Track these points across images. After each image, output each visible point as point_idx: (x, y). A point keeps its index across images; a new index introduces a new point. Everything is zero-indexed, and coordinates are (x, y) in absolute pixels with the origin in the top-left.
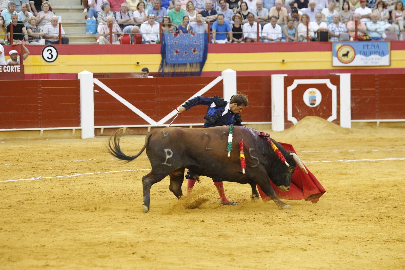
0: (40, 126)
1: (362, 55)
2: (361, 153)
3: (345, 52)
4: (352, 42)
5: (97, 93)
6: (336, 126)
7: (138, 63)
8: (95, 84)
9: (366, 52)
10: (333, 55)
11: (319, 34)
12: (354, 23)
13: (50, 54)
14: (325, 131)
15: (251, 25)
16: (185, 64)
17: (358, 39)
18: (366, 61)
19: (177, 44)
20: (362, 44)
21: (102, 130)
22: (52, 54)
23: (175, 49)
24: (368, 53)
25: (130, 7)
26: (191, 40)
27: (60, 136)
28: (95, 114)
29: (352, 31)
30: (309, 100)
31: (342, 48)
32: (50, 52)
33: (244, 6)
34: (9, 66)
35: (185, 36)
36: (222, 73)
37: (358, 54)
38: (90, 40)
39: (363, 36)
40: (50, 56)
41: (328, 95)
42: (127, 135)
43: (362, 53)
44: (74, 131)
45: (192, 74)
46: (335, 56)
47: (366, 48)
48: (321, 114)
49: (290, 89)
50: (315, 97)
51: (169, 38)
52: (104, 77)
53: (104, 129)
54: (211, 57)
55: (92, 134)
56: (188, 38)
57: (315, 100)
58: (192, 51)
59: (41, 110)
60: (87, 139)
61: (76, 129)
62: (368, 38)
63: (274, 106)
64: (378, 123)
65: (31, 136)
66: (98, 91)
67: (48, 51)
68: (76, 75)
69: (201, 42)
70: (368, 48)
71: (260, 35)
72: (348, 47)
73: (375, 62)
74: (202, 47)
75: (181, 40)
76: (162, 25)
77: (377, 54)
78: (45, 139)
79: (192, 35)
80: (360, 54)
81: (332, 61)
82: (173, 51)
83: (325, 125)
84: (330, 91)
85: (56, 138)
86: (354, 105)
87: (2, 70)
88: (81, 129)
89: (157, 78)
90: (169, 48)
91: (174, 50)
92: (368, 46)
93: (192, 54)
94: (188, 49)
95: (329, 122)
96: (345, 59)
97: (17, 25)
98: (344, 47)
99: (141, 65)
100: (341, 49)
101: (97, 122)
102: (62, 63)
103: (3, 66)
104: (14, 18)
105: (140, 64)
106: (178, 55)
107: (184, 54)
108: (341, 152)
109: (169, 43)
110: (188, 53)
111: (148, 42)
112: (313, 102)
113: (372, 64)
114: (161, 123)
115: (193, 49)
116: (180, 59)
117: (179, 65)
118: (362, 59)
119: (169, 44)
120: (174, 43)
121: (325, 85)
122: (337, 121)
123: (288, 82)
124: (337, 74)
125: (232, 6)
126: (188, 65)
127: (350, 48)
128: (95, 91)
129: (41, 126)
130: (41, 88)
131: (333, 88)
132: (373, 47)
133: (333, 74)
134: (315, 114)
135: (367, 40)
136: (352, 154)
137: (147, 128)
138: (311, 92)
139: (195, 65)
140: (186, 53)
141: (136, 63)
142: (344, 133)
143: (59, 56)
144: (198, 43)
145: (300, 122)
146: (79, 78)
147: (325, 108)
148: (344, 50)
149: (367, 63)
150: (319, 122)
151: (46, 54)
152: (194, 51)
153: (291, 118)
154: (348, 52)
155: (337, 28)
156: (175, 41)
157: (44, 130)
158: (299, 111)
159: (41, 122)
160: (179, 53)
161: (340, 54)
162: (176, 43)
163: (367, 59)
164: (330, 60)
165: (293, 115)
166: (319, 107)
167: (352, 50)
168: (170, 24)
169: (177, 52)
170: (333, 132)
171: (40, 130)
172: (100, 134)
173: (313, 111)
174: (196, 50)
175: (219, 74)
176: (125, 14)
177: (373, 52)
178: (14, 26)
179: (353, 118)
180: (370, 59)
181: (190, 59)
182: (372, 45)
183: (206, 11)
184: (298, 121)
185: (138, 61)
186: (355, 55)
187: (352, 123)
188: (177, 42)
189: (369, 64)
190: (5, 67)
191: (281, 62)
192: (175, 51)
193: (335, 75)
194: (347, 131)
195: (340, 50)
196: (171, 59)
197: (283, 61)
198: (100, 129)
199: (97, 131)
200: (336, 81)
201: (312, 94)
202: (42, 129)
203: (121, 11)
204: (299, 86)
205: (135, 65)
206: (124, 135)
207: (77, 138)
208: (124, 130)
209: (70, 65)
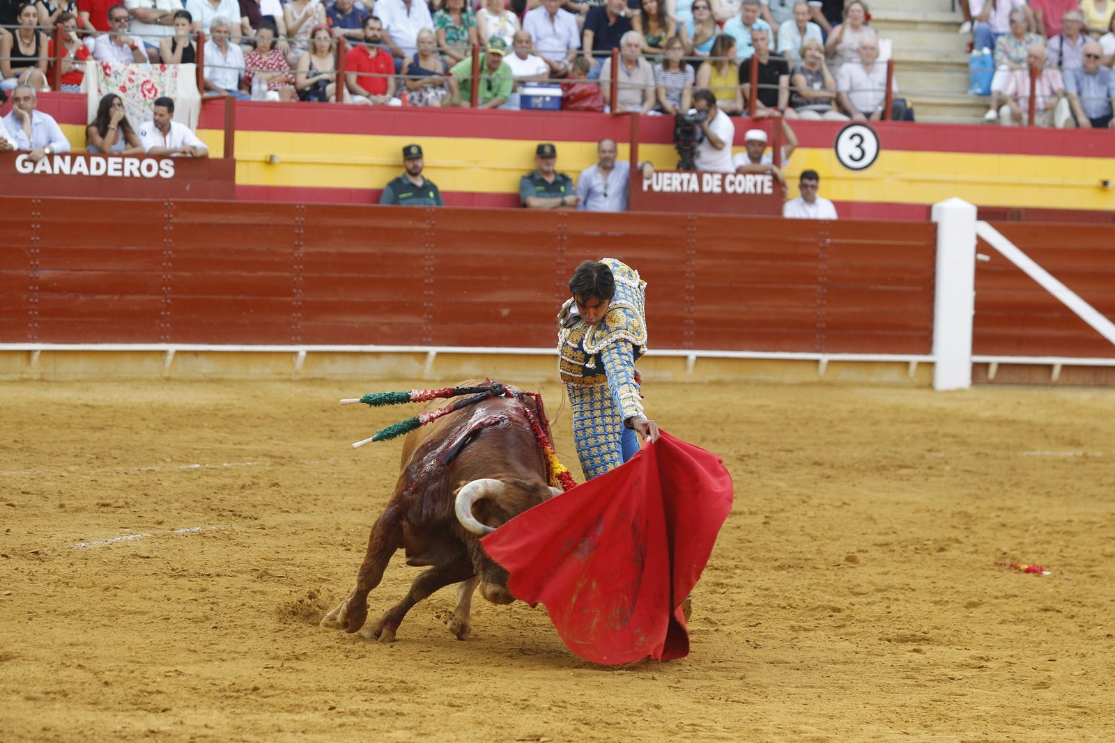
0: (817, 347)
5: (983, 262)
7: (1105, 183)
8: (979, 238)
13: (859, 146)
21: (993, 371)
22: (864, 146)
25: (1091, 21)
27: (874, 379)
28: (978, 320)
32: (857, 140)
34: (740, 177)
38: (973, 111)
40: (857, 154)
42: (1063, 385)
44: (913, 368)
52: (1005, 219)
53: (1001, 365)
55: (963, 378)
59: (824, 302)
60: (948, 392)
61: (920, 364)
65: (791, 375)
66: (986, 258)
67: (852, 137)
68: (928, 209)
78: (830, 385)
85: (862, 385)
87: (723, 186)
88: (931, 365)
97: (770, 62)
99: (1113, 188)
101: (980, 343)
102: (891, 173)
103: (724, 175)
105: (1111, 185)
128: (982, 257)
129: (823, 348)
130: (828, 241)
141: (1101, 184)
143: (883, 152)
146: (934, 218)
151: (847, 146)
157: (830, 361)
159: (824, 337)
171: (817, 362)
172: (987, 379)
176: (1075, 43)
178: (760, 65)
185: (1105, 177)
190: (730, 178)
198: (987, 364)
199: (978, 370)
202: (824, 358)
203: (1064, 35)
205: (1098, 188)
206: (1055, 385)
207: (920, 387)
208: (1056, 372)
209: (912, 181)
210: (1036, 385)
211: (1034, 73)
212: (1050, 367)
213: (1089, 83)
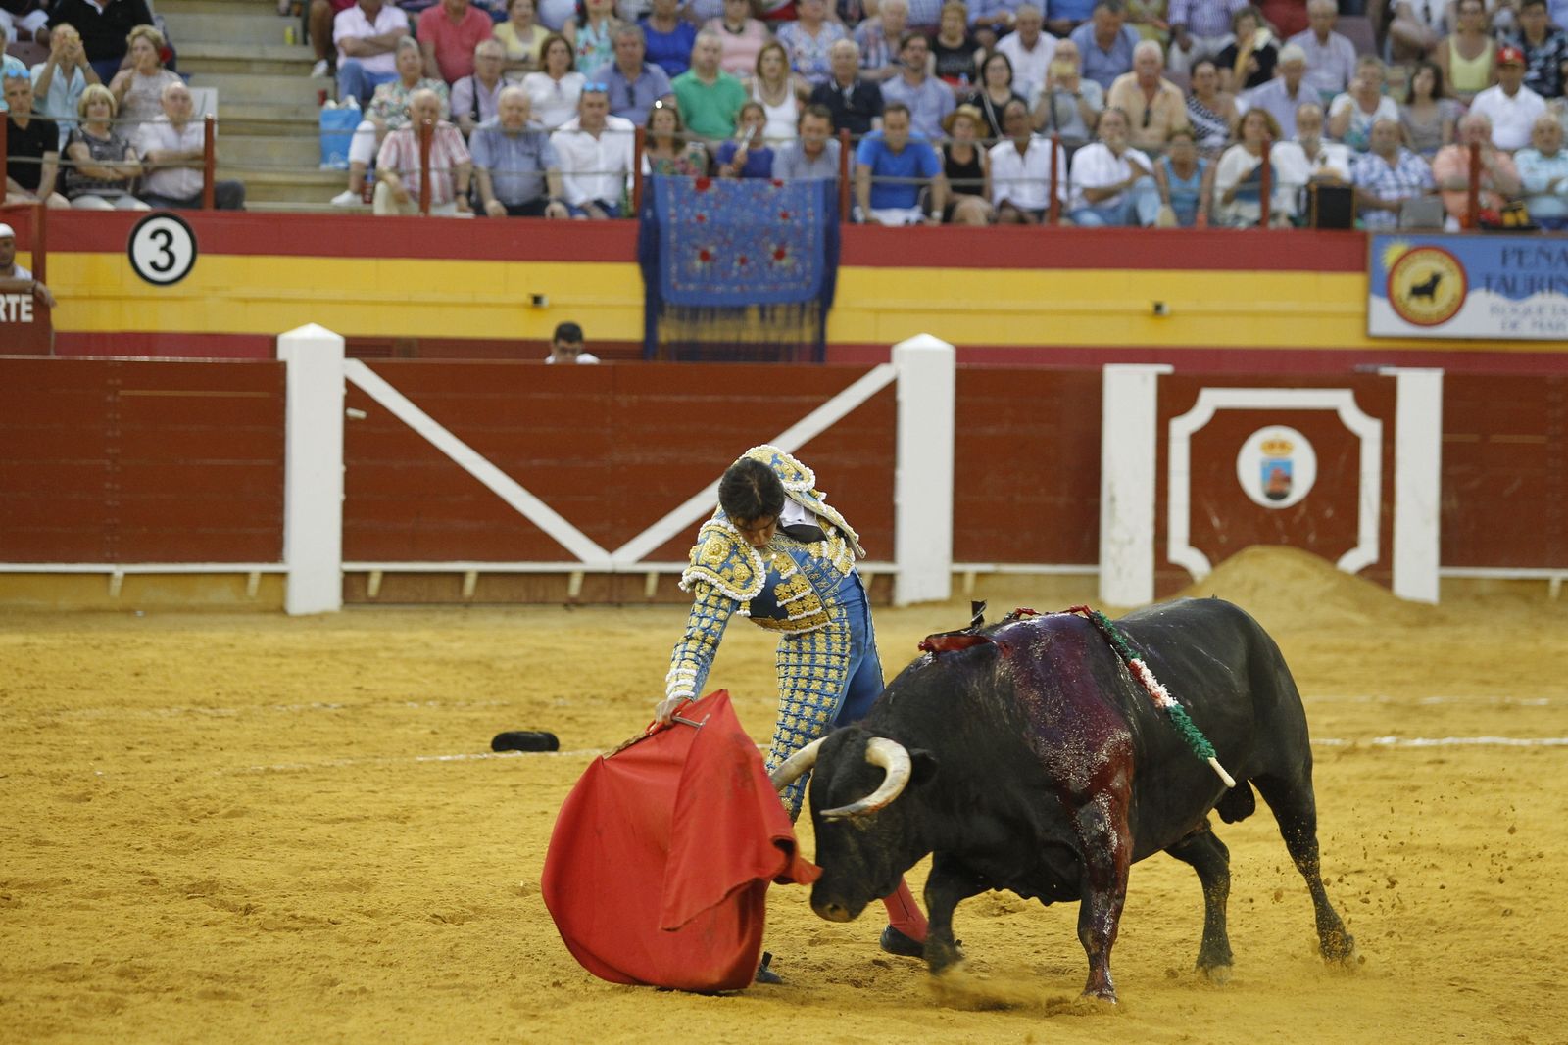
0: (108, 555)
1: (1497, 290)
2: (1476, 711)
3: (1423, 278)
4: (1451, 236)
5: (357, 421)
6: (1374, 591)
7: (537, 300)
8: (349, 385)
9: (1514, 280)
10: (1371, 289)
11: (1315, 198)
12: (1467, 153)
13: (165, 248)
14: (1325, 612)
15: (1022, 149)
16: (738, 311)
17: (1479, 222)
18: (1514, 318)
19: (706, 223)
20: (1497, 243)
21: (375, 582)
22: (173, 248)
23: (696, 241)
24: (1520, 286)
26: (767, 208)
27: (194, 601)
28: (349, 509)
29: (1456, 190)
30: (1264, 478)
31: (1410, 258)
33: (1001, 68)
35: (740, 187)
36: (896, 352)
37: (1478, 286)
39: (1503, 211)
40: (163, 260)
41: (1343, 458)
42: (480, 603)
43: (1494, 283)
44: (254, 582)
45: (770, 352)
46: (1379, 294)
47: (1513, 261)
48: (1312, 538)
49: (1182, 428)
50: (1289, 465)
51: (672, 197)
52: (389, 355)
53: (386, 574)
54: (851, 280)
55: (329, 596)
56: (753, 200)
57: (1288, 480)
58: (771, 256)
59: (117, 486)
60: (307, 617)
61: (264, 574)
62: (1523, 219)
63: (1113, 500)
64: (1555, 584)
65: (68, 597)
66: (361, 415)
67: (154, 236)
68: (271, 343)
69: (813, 217)
70: (1520, 263)
71: (1062, 193)
72: (1438, 255)
73: (1550, 325)
74: (814, 237)
75: (724, 208)
76: (645, 140)
77: (1558, 290)
78: (128, 611)
79: (771, 188)
80: (1488, 286)
81: (1366, 317)
82: (689, 252)
83: (1330, 585)
84: (1353, 442)
85: (179, 610)
86: (1454, 503)
88: (283, 575)
89: (614, 367)
90: (673, 236)
91: (695, 247)
92: (1520, 253)
93: (771, 265)
94: (751, 244)
95: (1344, 575)
96: (1421, 306)
97: (31, 122)
98: (1418, 256)
99: (552, 306)
100: (1404, 263)
101: (354, 543)
102: (215, 289)
104: (13, 94)
105: (546, 302)
106: (712, 268)
107: (736, 264)
108: (1389, 706)
109: (674, 216)
110: (752, 264)
111: (582, 209)
112: (1278, 487)
113: (1536, 333)
114: (627, 557)
115: (774, 247)
116: (720, 289)
117: (712, 313)
118: (1494, 310)
119: (674, 221)
120: (693, 220)
121: (1331, 416)
122: (1381, 572)
123: (1173, 399)
124: (1387, 371)
125: (947, 65)
126: (753, 315)
127: (1447, 260)
128: (353, 413)
129: (116, 555)
130: (122, 392)
131: (1367, 430)
132: (1543, 260)
133: (1370, 368)
134: (1285, 538)
135: (1519, 229)
136: (1436, 712)
137: (566, 576)
138: (1270, 445)
139: (780, 314)
140: (743, 261)
141: (530, 301)
142: (1408, 625)
143: (201, 259)
144: (797, 223)
145: (1221, 569)
146: (282, 356)
147: (1329, 513)
148: (1420, 269)
149: (1514, 326)
150: (1301, 575)
151: (147, 249)
152: (780, 255)
153: (1181, 552)
154: (1436, 279)
155: (1388, 175)
156: (697, 211)
157: (127, 575)
158: (1216, 522)
159: (117, 538)
160: (715, 260)
161: (1403, 285)
162: (700, 218)
163: (1514, 311)
164: (1359, 308)
165: (1195, 541)
166: (1303, 510)
167: (1454, 267)
168: (678, 135)
169: (705, 256)
170: (1361, 619)
171: (108, 575)
172: (367, 597)
173: (1279, 524)
174: (788, 250)
175: (881, 354)
176: (491, 90)
177: (1542, 279)
179: (1447, 557)
180: (1528, 311)
181: (762, 288)
182: (1540, 251)
183: (834, 86)
184: (1213, 564)
185: (537, 291)
186: (1467, 289)
187: (1444, 581)
188: (705, 213)
189: (1527, 330)
191: (1144, 314)
192: (697, 252)
193: (1375, 375)
194: (1421, 615)
195: (1401, 267)
196: (680, 287)
197: (1158, 308)
198: (366, 575)
199: (352, 586)
200: (1380, 401)
201: (1277, 451)
202: (118, 570)
203: (477, 77)
204: (1221, 415)
205: (524, 306)
206: (468, 604)
207: (265, 611)
208: (470, 582)
209: (246, 300)
210: (440, 603)
211: (426, 136)
212: (461, 576)
213: (509, 150)
